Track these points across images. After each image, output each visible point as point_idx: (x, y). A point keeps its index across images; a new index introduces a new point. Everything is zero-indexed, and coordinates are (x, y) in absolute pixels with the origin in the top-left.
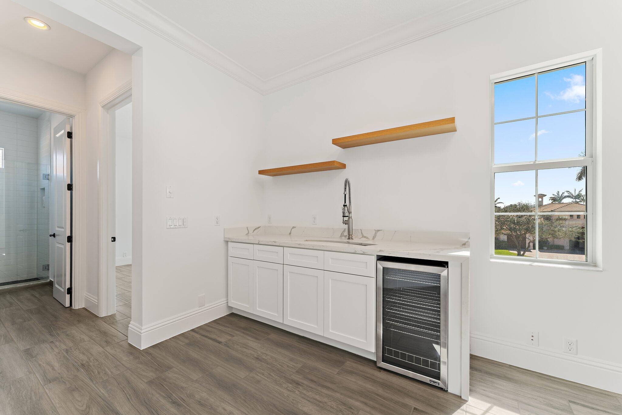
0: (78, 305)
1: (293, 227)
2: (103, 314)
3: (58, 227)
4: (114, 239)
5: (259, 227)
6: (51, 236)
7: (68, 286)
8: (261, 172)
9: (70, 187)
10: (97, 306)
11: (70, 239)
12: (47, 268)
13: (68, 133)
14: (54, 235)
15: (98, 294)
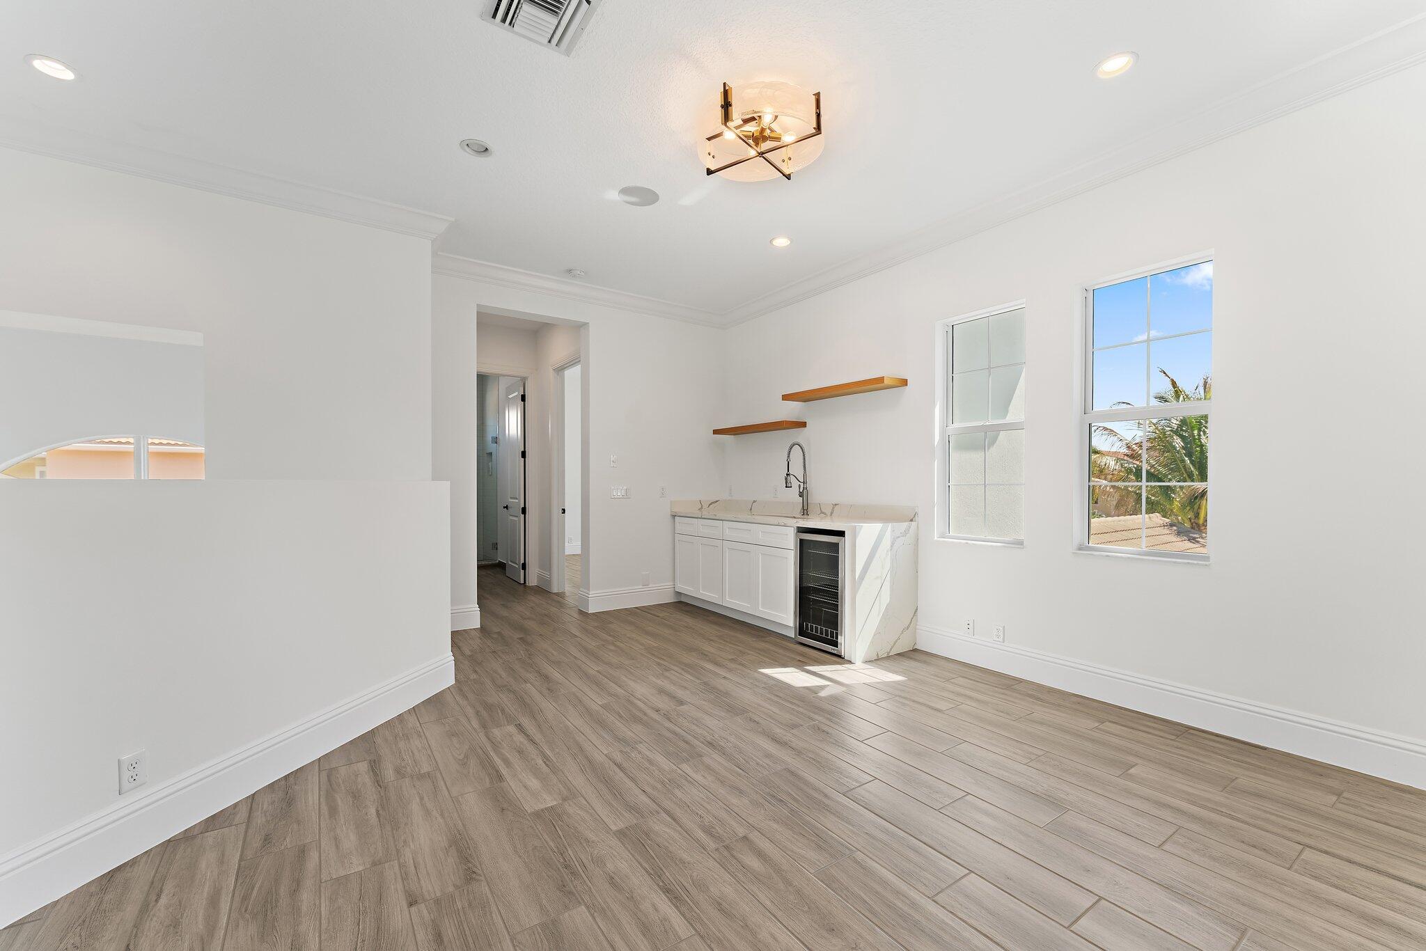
0: (532, 581)
1: (754, 502)
2: (555, 590)
3: (511, 498)
4: (564, 511)
5: (717, 501)
6: (504, 507)
7: (522, 561)
8: (716, 432)
9: (524, 454)
10: (549, 582)
11: (524, 511)
12: (495, 546)
13: (522, 395)
14: (506, 507)
15: (550, 569)
